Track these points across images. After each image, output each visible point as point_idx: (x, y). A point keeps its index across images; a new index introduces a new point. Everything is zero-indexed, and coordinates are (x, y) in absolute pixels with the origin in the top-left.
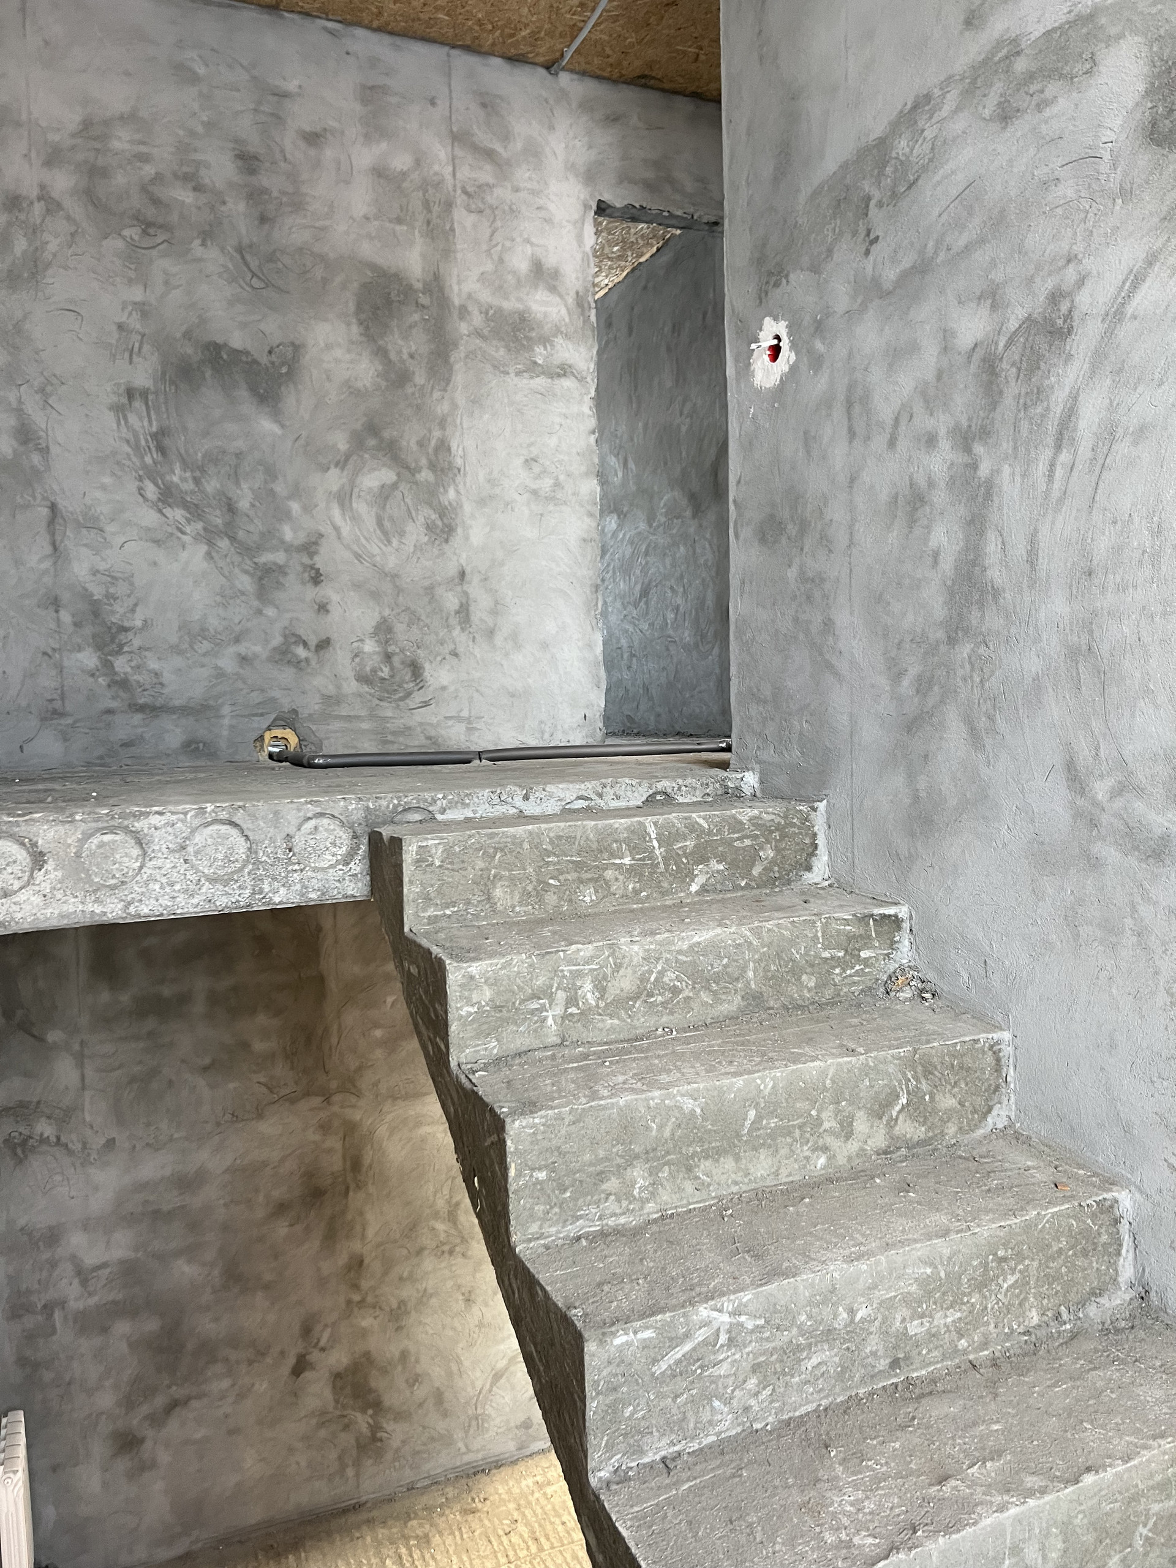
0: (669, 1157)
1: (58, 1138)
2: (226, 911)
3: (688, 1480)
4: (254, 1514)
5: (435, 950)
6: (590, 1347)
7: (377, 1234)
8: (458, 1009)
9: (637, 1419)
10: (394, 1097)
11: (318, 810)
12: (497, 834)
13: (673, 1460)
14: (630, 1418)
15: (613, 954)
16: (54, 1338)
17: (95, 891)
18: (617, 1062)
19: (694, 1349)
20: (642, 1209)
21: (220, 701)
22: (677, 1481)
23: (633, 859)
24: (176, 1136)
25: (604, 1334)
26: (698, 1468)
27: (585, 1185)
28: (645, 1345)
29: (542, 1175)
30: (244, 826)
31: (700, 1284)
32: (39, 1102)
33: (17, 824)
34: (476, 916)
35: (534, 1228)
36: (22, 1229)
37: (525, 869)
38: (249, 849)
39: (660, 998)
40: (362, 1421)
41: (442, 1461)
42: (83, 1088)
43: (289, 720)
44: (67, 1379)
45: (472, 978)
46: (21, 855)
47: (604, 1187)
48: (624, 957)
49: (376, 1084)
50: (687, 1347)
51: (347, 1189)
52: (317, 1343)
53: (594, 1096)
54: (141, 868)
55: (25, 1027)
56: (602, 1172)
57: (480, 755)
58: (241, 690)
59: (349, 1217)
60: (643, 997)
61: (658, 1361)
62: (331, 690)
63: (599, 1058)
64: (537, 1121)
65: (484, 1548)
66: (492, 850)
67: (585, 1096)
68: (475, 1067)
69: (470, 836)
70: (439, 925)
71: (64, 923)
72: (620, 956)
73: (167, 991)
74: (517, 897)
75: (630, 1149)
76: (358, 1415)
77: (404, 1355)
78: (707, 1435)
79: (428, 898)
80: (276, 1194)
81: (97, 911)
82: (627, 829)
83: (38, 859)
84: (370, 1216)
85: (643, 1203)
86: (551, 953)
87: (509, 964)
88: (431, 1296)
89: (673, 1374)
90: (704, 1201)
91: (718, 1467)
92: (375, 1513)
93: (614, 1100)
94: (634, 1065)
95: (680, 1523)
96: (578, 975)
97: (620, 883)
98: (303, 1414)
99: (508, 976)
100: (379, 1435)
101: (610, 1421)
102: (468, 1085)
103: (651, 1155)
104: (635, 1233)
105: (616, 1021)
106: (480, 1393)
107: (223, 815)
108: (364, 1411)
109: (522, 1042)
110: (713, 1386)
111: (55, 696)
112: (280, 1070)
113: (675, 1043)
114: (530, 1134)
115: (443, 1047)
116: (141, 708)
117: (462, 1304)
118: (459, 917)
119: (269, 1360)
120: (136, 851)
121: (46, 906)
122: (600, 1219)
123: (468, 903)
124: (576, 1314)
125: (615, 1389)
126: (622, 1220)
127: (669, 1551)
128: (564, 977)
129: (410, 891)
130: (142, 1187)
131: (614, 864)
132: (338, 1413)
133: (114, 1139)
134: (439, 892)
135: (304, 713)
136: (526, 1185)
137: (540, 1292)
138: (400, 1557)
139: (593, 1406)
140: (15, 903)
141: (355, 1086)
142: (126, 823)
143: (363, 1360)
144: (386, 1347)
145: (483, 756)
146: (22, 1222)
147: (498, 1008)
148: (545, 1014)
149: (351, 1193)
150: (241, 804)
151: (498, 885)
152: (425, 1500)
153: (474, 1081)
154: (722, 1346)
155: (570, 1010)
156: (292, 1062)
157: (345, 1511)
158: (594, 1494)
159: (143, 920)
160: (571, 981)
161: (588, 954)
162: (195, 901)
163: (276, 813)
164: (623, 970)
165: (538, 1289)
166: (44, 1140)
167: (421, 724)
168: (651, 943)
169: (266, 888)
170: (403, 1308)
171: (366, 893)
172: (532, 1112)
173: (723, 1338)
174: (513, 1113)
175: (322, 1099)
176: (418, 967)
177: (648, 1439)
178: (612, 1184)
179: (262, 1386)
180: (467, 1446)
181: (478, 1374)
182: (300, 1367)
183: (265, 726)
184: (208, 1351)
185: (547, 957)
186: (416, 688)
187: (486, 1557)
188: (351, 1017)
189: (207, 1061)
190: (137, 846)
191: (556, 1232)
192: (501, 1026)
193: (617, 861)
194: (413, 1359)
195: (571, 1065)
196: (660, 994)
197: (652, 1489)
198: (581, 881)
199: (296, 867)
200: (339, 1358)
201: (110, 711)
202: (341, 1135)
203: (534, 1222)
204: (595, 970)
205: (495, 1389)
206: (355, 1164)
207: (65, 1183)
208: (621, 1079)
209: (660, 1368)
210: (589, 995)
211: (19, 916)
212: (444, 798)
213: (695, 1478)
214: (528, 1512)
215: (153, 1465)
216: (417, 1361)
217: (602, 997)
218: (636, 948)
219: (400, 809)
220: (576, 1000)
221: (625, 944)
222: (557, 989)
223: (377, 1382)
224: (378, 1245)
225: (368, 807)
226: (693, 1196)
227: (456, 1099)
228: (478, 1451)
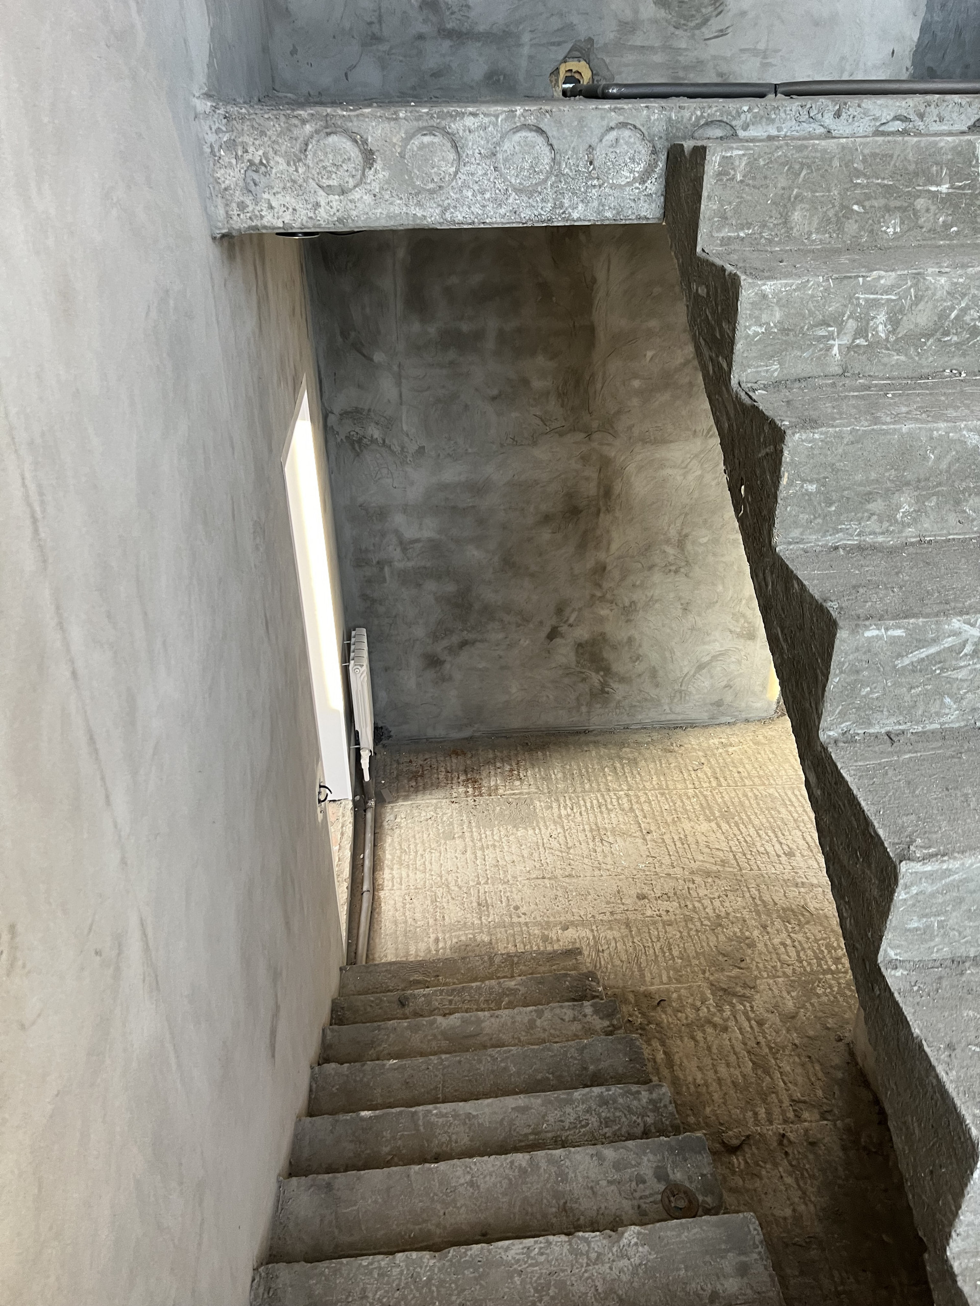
0: (940, 488)
1: (384, 441)
2: (529, 224)
3: (910, 752)
4: (516, 722)
5: (729, 268)
6: (842, 635)
7: (618, 550)
8: (746, 327)
9: (873, 699)
10: (644, 441)
11: (621, 119)
12: (807, 147)
13: (897, 735)
14: (865, 696)
15: (915, 285)
16: (386, 585)
17: (417, 194)
18: (900, 395)
19: (938, 653)
20: (901, 532)
21: (521, 27)
22: (900, 751)
23: (952, 187)
24: (470, 450)
25: (857, 625)
26: (920, 745)
27: (850, 503)
28: (894, 641)
29: (812, 488)
30: (550, 134)
31: (956, 600)
32: (369, 410)
33: (349, 118)
34: (770, 241)
35: (796, 533)
36: (361, 506)
37: (829, 191)
38: (554, 160)
39: (955, 338)
40: (595, 679)
41: (649, 715)
42: (401, 404)
43: (583, 51)
44: (394, 614)
45: (764, 296)
46: (353, 151)
47: (869, 506)
48: (927, 289)
49: (630, 428)
50: (933, 650)
51: (599, 511)
52: (567, 620)
53: (876, 421)
54: (456, 173)
55: (357, 347)
56: (870, 493)
57: (776, 88)
58: (541, 14)
59: (598, 532)
60: (938, 335)
61: (903, 656)
62: (628, 15)
63: (882, 390)
64: (817, 436)
65: (677, 776)
66: (797, 167)
67: (866, 420)
68: (755, 386)
69: (778, 148)
70: (732, 247)
71: (391, 224)
72: (923, 288)
73: (465, 327)
74: (816, 221)
75: (903, 476)
76: (593, 674)
77: (630, 640)
78: (931, 723)
79: (724, 217)
80: (544, 507)
81: (419, 215)
82: (954, 148)
83: (369, 157)
84: (614, 534)
85: (904, 526)
86: (850, 277)
87: (804, 285)
88: (656, 601)
89: (914, 669)
90: (965, 533)
91: (940, 748)
92: (599, 738)
93: (897, 426)
94: (918, 399)
95: (899, 781)
96: (874, 304)
97: (930, 215)
98: (554, 665)
99: (802, 299)
100: (607, 689)
101: (847, 696)
102: (747, 401)
103: (923, 484)
104: (892, 552)
105: (903, 358)
106: (686, 675)
107: (532, 120)
108: (597, 672)
109: (801, 369)
110: (948, 686)
111: (374, 19)
112: (553, 405)
113: (963, 384)
114: (807, 448)
115: (725, 365)
116: (449, 34)
117: (679, 612)
118: (753, 241)
119: (531, 626)
120: (452, 156)
121: (377, 205)
122: (859, 535)
123: (764, 225)
124: (832, 607)
125: (858, 672)
126: (880, 539)
127: (887, 798)
128: (859, 305)
129: (707, 207)
130: (443, 487)
131: (929, 191)
132: (578, 669)
133: (424, 447)
134: (736, 211)
135: (600, 42)
136: (795, 494)
137: (796, 586)
138: (615, 768)
139: (834, 682)
140: (351, 201)
141: (613, 428)
142: (443, 123)
143: (600, 638)
144: (617, 631)
145: (779, 90)
146: (360, 500)
147: (785, 331)
148: (831, 342)
149: (602, 515)
150: (548, 108)
151: (798, 208)
152: (636, 737)
153: (754, 397)
154: (966, 655)
155: (858, 341)
156: (563, 401)
157: (578, 733)
158: (822, 746)
159: (457, 227)
160: (865, 311)
161: (889, 283)
162: (502, 211)
163: (581, 120)
164: (922, 303)
165: (795, 582)
166: (373, 441)
167: (714, 58)
168: (961, 276)
169: (567, 203)
170: (633, 607)
171: (658, 215)
172: (812, 428)
173: (968, 649)
174: (793, 426)
175: (584, 435)
176: (707, 287)
177: (878, 716)
178: (877, 505)
179: (525, 643)
180: (671, 709)
181: (686, 663)
182: (553, 634)
183: (561, 58)
184: (488, 612)
185: (845, 282)
186: (715, 13)
187: (678, 781)
188: (615, 366)
189: (495, 392)
190: (452, 150)
191: (815, 540)
192: (786, 349)
193: (933, 188)
194: (637, 644)
195: (852, 394)
196: (956, 334)
197: (875, 752)
198: (888, 209)
199: (595, 182)
200: (582, 633)
201: (421, 37)
202: (598, 467)
203: (796, 528)
204: (893, 300)
205: (698, 675)
206: (607, 493)
207: (390, 475)
208: (904, 409)
209: (902, 662)
210: (881, 327)
211: (354, 213)
212: (750, 110)
213: (916, 752)
214: (713, 761)
215: (450, 678)
216: (640, 646)
217: (893, 331)
218: (943, 280)
219: (702, 122)
220: (867, 332)
221: (933, 274)
222: (849, 317)
223: (608, 654)
224: (619, 558)
225: (670, 119)
226: (954, 527)
227: (732, 416)
228: (678, 714)
